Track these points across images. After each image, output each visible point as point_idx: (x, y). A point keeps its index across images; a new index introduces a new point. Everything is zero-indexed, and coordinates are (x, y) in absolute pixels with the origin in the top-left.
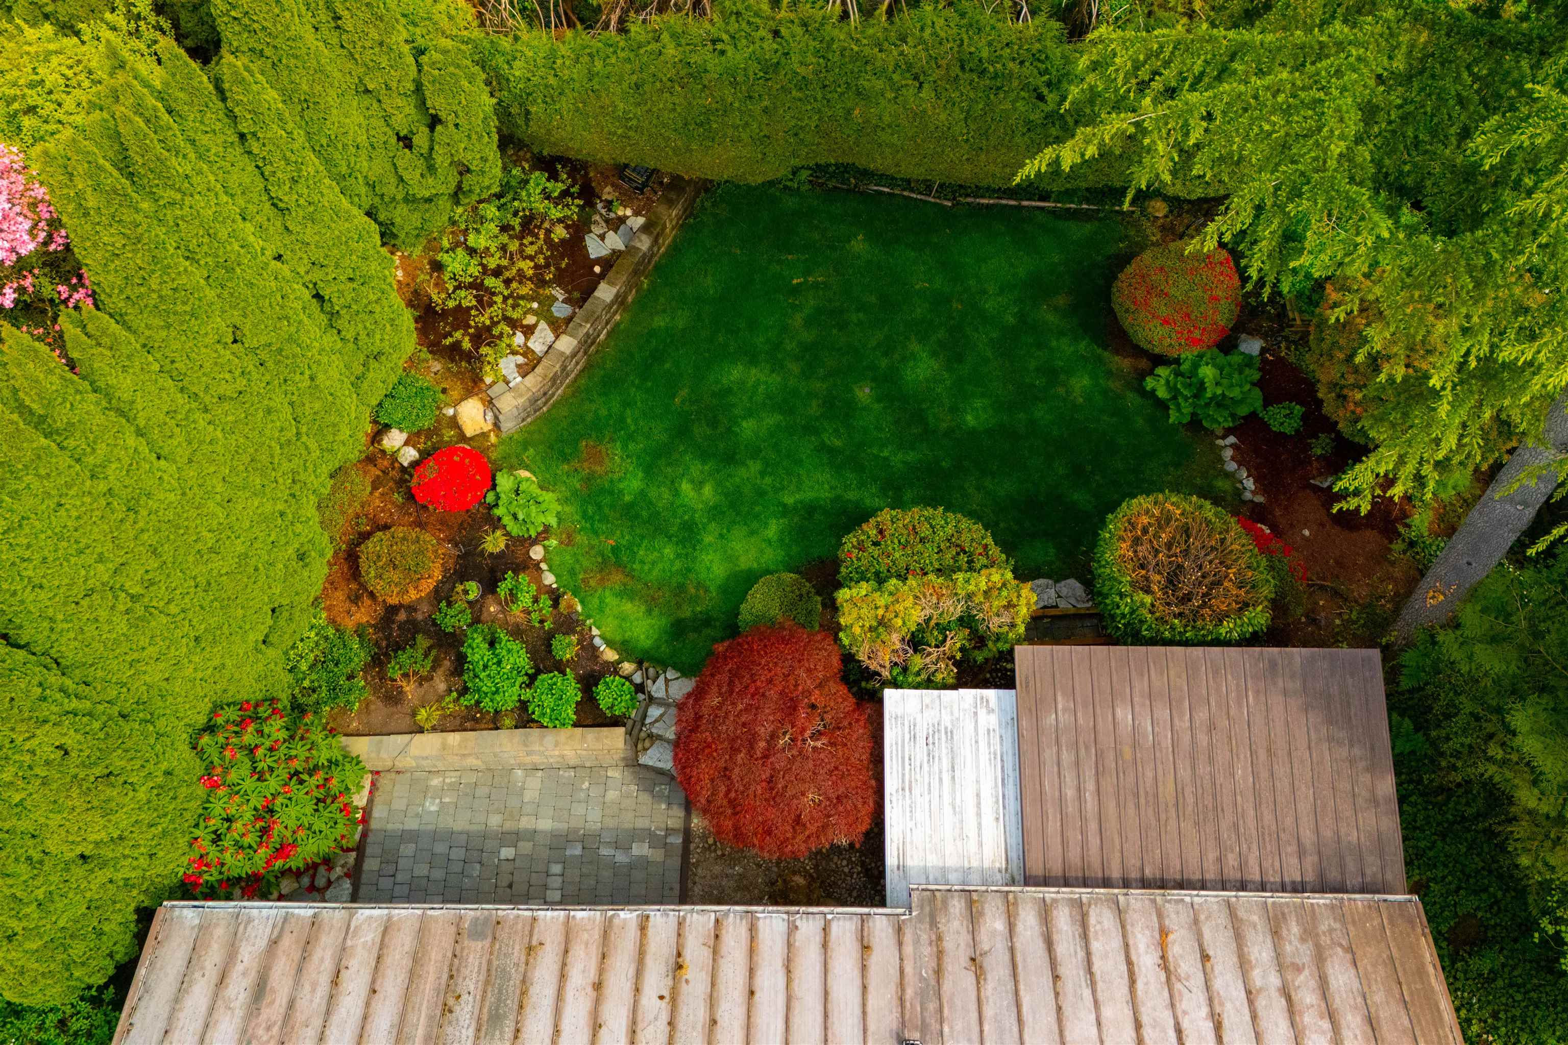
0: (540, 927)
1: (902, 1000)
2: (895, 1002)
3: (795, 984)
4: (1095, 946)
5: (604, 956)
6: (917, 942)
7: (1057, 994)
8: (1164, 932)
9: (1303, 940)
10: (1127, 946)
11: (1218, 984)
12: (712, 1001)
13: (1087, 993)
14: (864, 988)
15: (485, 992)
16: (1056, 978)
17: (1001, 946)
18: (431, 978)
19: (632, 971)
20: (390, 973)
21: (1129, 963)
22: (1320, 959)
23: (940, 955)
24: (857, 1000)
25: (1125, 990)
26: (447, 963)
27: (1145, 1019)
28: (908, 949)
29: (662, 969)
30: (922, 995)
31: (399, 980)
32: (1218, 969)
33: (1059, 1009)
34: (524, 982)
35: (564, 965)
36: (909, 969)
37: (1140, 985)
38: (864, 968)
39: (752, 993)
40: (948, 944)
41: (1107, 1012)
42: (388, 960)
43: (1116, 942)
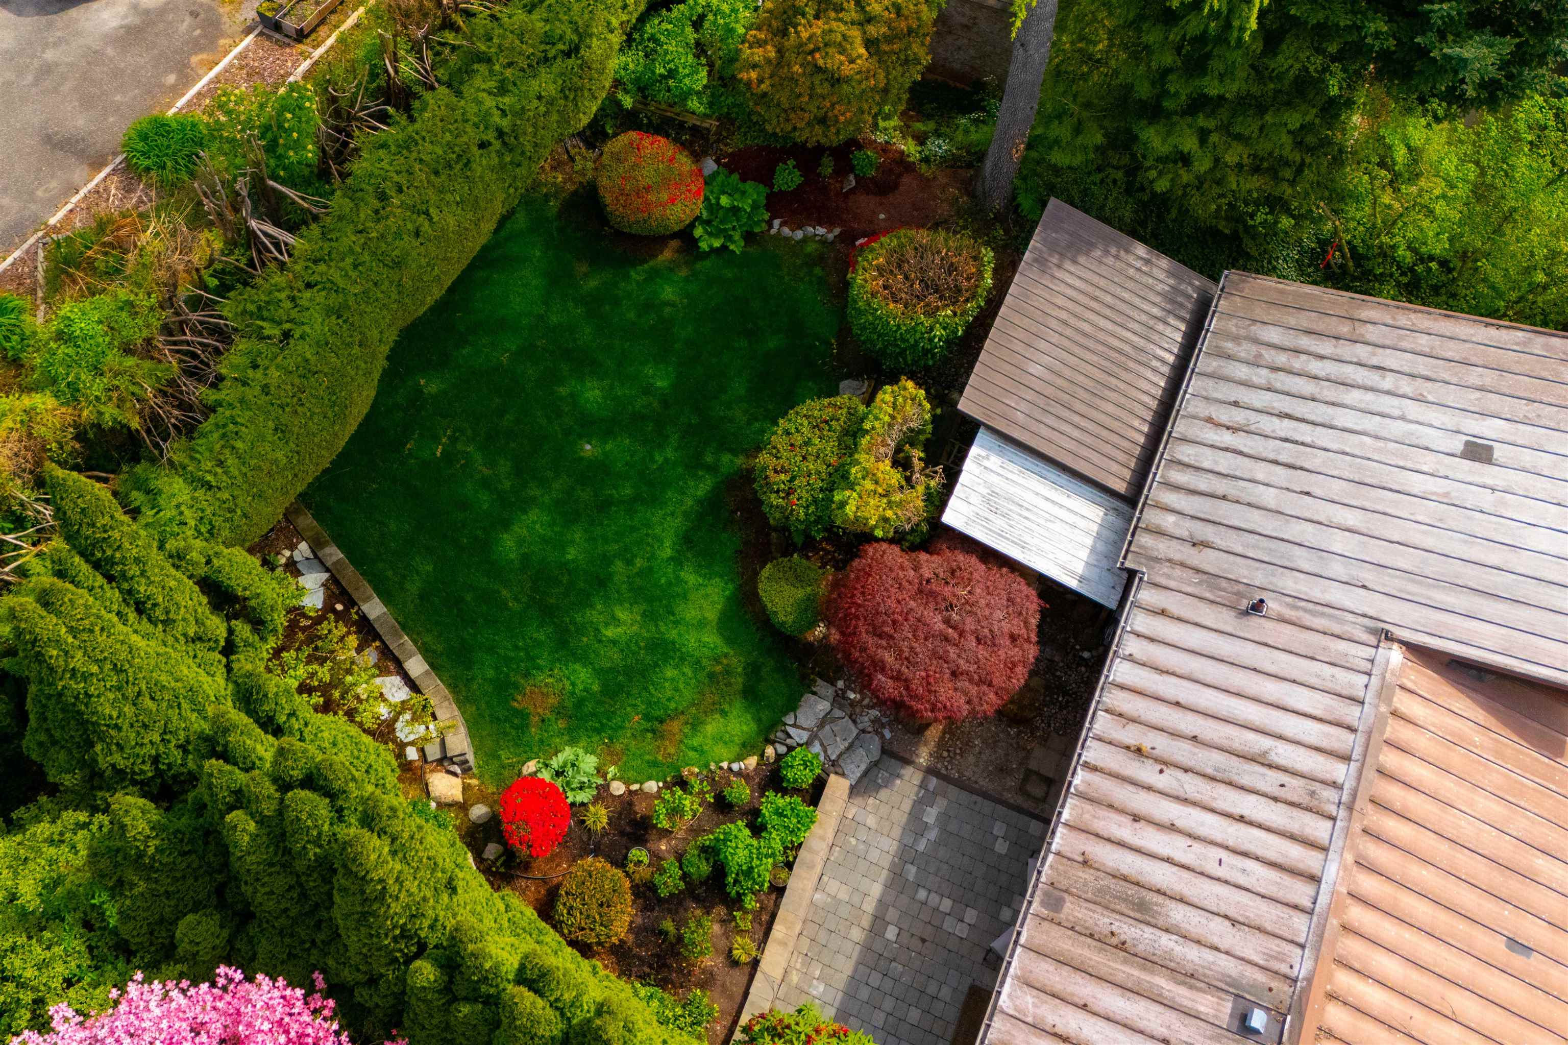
0: (1067, 851)
1: (1212, 602)
2: (1214, 606)
3: (1179, 671)
4: (1206, 465)
5: (1111, 806)
6: (1168, 577)
7: (1237, 502)
8: (1209, 420)
9: (1239, 344)
10: (1212, 446)
11: (1258, 404)
12: (1175, 735)
13: (1241, 483)
14: (1197, 624)
15: (1114, 911)
16: (1224, 498)
17: (1188, 523)
18: (1086, 953)
19: (1131, 788)
20: (1071, 989)
21: (1226, 449)
22: (1256, 341)
23: (1183, 565)
24: (1205, 632)
25: (1246, 460)
26: (1077, 936)
27: (1272, 456)
28: (1172, 584)
29: (1136, 764)
30: (1213, 588)
31: (1080, 981)
32: (1246, 400)
33: (1249, 504)
34: (1114, 876)
35: (1109, 840)
36: (1189, 589)
37: (1245, 450)
38: (1179, 619)
39: (1177, 704)
40: (1177, 557)
41: (1260, 476)
42: (1058, 988)
43: (1208, 451)
